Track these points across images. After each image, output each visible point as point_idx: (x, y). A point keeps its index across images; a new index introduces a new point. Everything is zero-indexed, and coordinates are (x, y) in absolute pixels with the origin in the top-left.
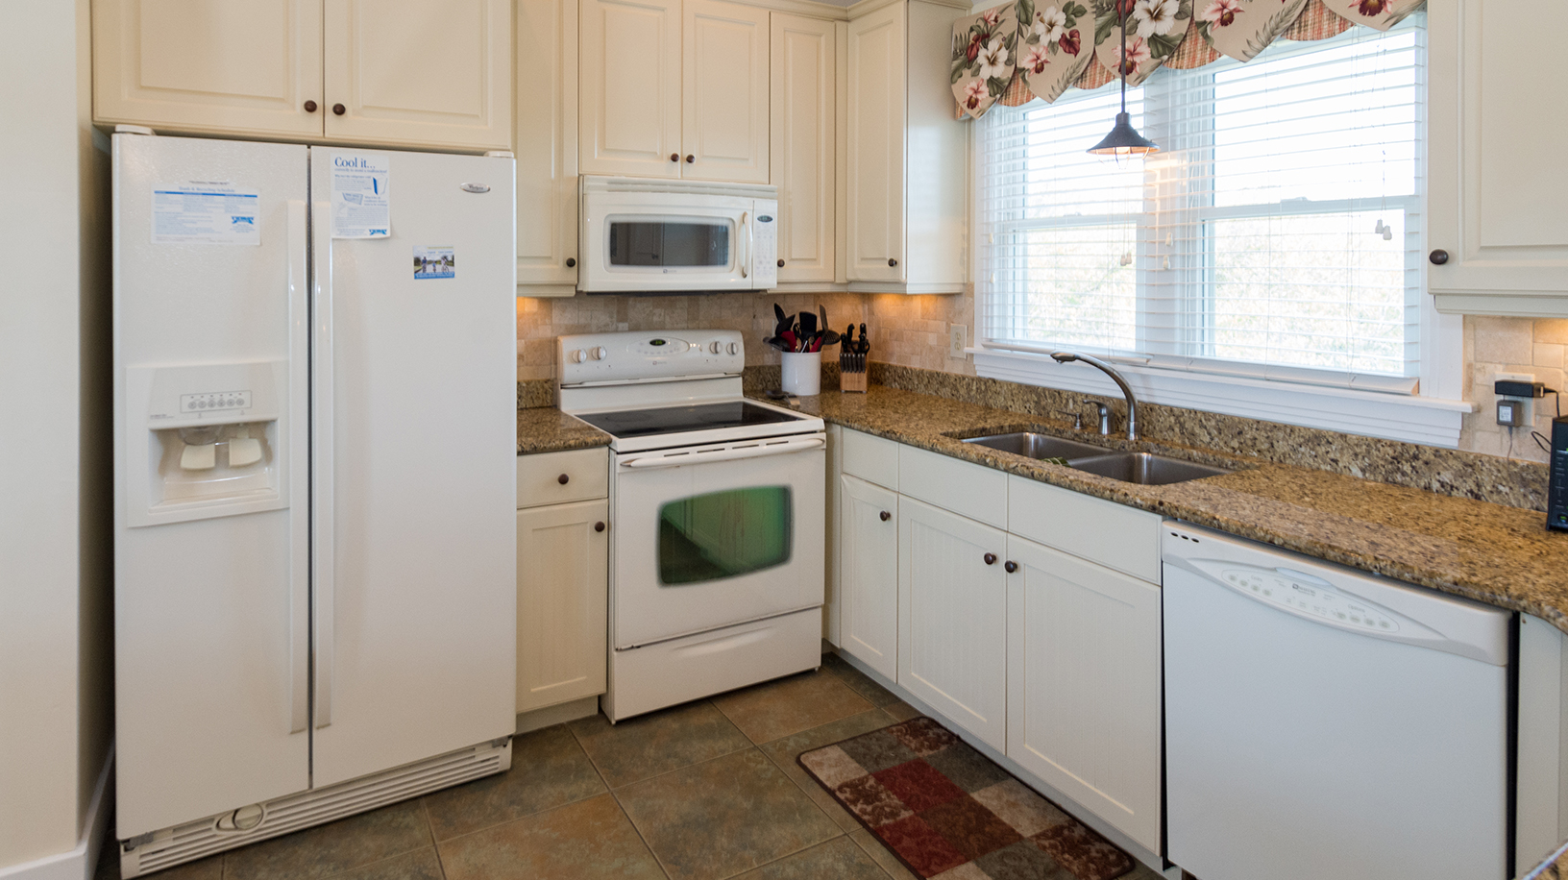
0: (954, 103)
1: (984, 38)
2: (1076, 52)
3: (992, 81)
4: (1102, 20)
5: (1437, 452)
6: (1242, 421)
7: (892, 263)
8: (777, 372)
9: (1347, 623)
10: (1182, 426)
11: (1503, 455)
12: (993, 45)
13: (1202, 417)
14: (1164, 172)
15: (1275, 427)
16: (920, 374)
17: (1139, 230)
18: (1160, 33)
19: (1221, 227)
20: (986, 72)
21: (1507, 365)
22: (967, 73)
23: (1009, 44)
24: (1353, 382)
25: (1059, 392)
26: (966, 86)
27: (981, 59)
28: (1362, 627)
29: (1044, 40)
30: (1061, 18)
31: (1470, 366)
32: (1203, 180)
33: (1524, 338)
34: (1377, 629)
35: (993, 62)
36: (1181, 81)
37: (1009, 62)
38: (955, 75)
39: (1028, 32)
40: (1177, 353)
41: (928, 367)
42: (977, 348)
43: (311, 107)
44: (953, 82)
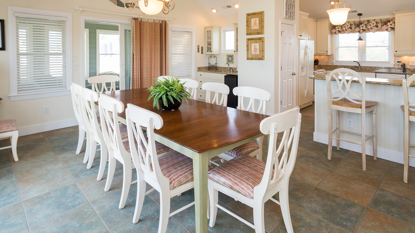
0: (332, 32)
2: (352, 29)
3: (338, 31)
4: (355, 26)
5: (392, 68)
6: (372, 67)
7: (327, 52)
9: (394, 78)
10: (365, 68)
11: (398, 67)
13: (367, 67)
14: (362, 43)
15: (376, 67)
17: (358, 48)
18: (363, 29)
19: (367, 48)
21: (398, 60)
22: (334, 29)
24: (384, 62)
25: (348, 66)
26: (334, 31)
27: (336, 28)
28: (395, 78)
29: (347, 27)
30: (349, 25)
31: (394, 60)
32: (365, 43)
33: (399, 58)
34: (396, 78)
35: (338, 29)
36: (364, 33)
37: (341, 29)
39: (344, 26)
40: (364, 61)
42: (334, 61)
43: (300, 35)
44: (332, 30)
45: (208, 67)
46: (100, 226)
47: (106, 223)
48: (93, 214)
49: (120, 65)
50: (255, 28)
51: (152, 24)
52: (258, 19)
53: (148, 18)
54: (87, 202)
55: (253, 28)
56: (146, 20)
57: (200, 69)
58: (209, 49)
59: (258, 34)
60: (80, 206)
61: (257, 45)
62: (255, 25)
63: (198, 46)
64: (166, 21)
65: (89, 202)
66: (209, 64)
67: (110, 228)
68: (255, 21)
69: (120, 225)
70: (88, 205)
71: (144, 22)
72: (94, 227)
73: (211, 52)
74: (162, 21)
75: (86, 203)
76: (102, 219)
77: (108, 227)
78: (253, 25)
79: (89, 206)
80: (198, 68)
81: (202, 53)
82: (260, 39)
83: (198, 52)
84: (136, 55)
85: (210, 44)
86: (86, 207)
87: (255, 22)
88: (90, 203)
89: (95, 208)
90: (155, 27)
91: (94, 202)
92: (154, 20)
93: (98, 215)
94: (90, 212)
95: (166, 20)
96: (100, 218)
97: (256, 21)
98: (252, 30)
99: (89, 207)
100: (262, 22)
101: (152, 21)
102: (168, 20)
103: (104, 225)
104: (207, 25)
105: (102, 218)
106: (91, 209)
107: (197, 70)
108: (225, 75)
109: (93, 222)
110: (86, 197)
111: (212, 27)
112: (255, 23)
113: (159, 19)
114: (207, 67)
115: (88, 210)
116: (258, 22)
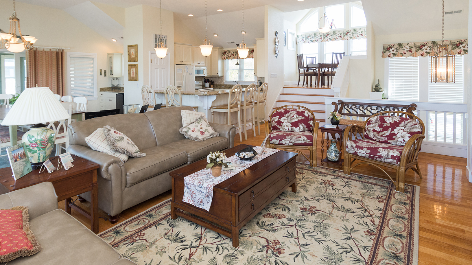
0: (222, 58)
1: (225, 53)
3: (226, 57)
4: (236, 54)
7: (217, 74)
8: (205, 85)
12: (226, 54)
16: (218, 85)
17: (239, 71)
19: (244, 71)
20: (226, 56)
21: (259, 80)
23: (228, 54)
24: (252, 81)
26: (223, 57)
27: (225, 54)
29: (231, 54)
31: (257, 80)
35: (226, 55)
37: (228, 55)
38: (222, 56)
39: (229, 53)
41: (219, 84)
42: (225, 81)
43: (181, 62)
45: (112, 88)
49: (16, 86)
50: (133, 57)
51: (48, 53)
52: (134, 50)
53: (43, 47)
55: (131, 56)
56: (42, 50)
57: (102, 90)
58: (111, 73)
61: (134, 69)
63: (101, 70)
64: (63, 50)
66: (112, 85)
71: (39, 51)
73: (112, 75)
74: (60, 50)
80: (101, 88)
81: (105, 76)
82: (135, 65)
83: (101, 75)
84: (30, 78)
85: (111, 68)
87: (132, 51)
90: (51, 55)
92: (50, 49)
95: (63, 48)
98: (131, 58)
100: (136, 52)
101: (49, 50)
102: (65, 49)
104: (110, 51)
107: (99, 90)
108: (117, 93)
111: (113, 54)
112: (132, 53)
113: (56, 48)
114: (110, 88)
116: (134, 52)
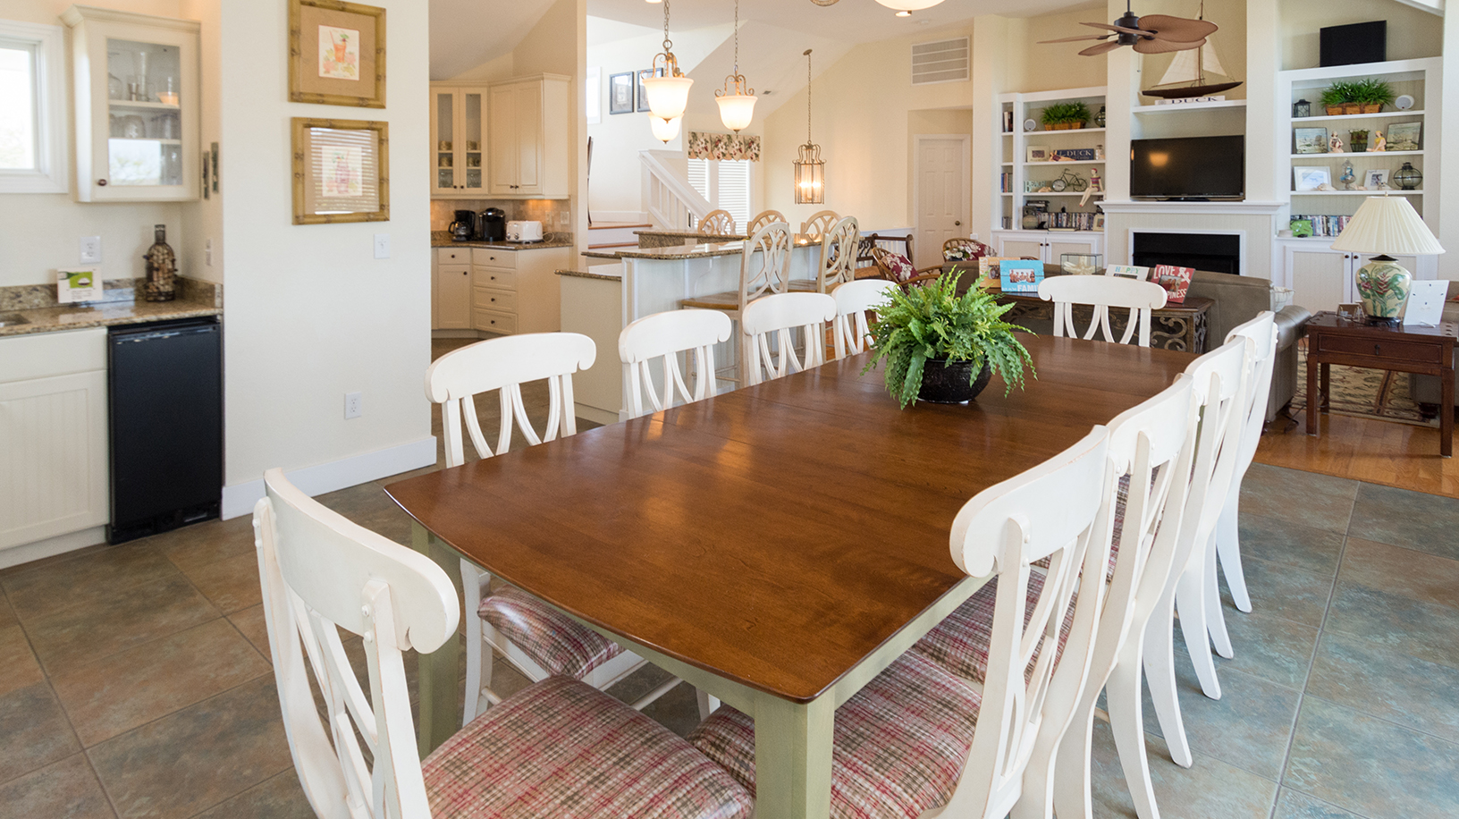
46: (1312, 714)
47: (1293, 707)
48: (1302, 748)
52: (354, 34)
54: (1286, 793)
55: (327, 71)
59: (361, 106)
60: (1318, 803)
61: (354, 155)
62: (339, 59)
65: (1277, 786)
67: (1295, 694)
68: (341, 43)
69: (1264, 679)
70: (1292, 781)
72: (1331, 725)
75: (1290, 794)
76: (1294, 720)
77: (1298, 698)
78: (327, 59)
79: (1291, 775)
86: (1307, 782)
88: (1279, 781)
89: (1279, 757)
91: (1265, 772)
93: (1290, 736)
94: (1308, 760)
96: (1295, 727)
97: (344, 40)
98: (322, 78)
99: (1294, 773)
103: (1300, 708)
105: (1290, 722)
106: (1293, 764)
109: (1321, 734)
110: (1271, 810)
112: (337, 48)
115: (1305, 770)
116: (353, 47)
